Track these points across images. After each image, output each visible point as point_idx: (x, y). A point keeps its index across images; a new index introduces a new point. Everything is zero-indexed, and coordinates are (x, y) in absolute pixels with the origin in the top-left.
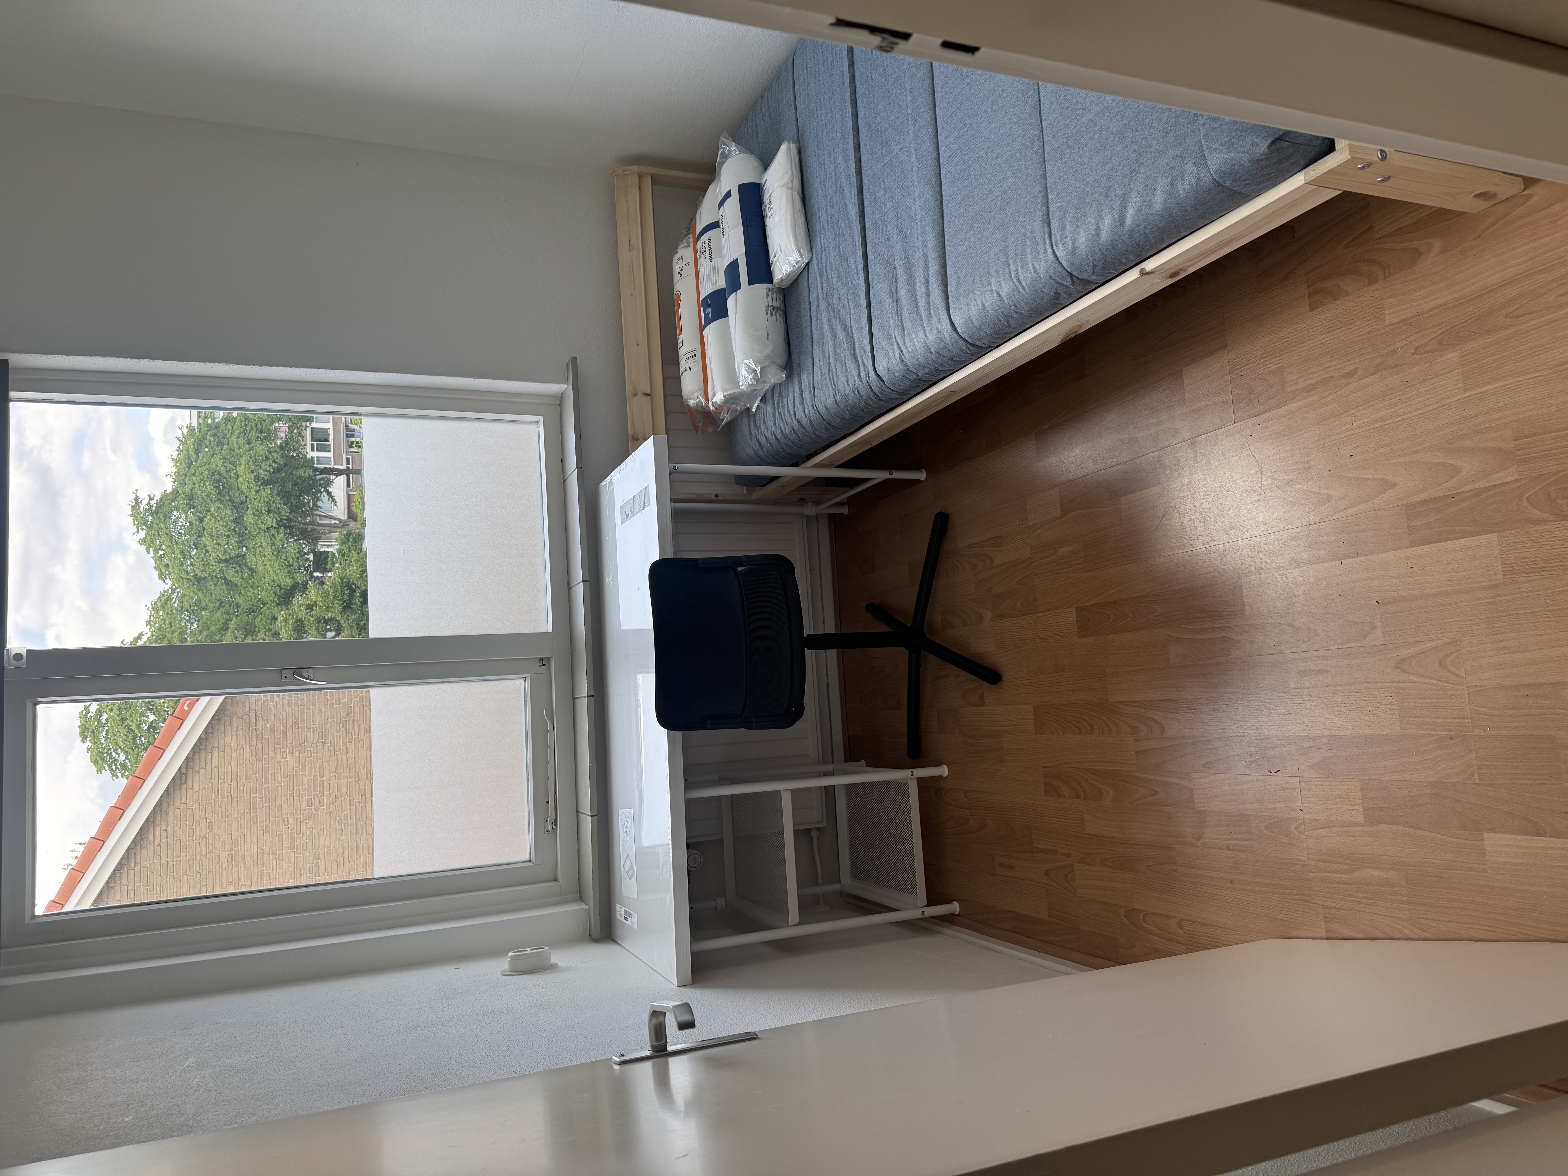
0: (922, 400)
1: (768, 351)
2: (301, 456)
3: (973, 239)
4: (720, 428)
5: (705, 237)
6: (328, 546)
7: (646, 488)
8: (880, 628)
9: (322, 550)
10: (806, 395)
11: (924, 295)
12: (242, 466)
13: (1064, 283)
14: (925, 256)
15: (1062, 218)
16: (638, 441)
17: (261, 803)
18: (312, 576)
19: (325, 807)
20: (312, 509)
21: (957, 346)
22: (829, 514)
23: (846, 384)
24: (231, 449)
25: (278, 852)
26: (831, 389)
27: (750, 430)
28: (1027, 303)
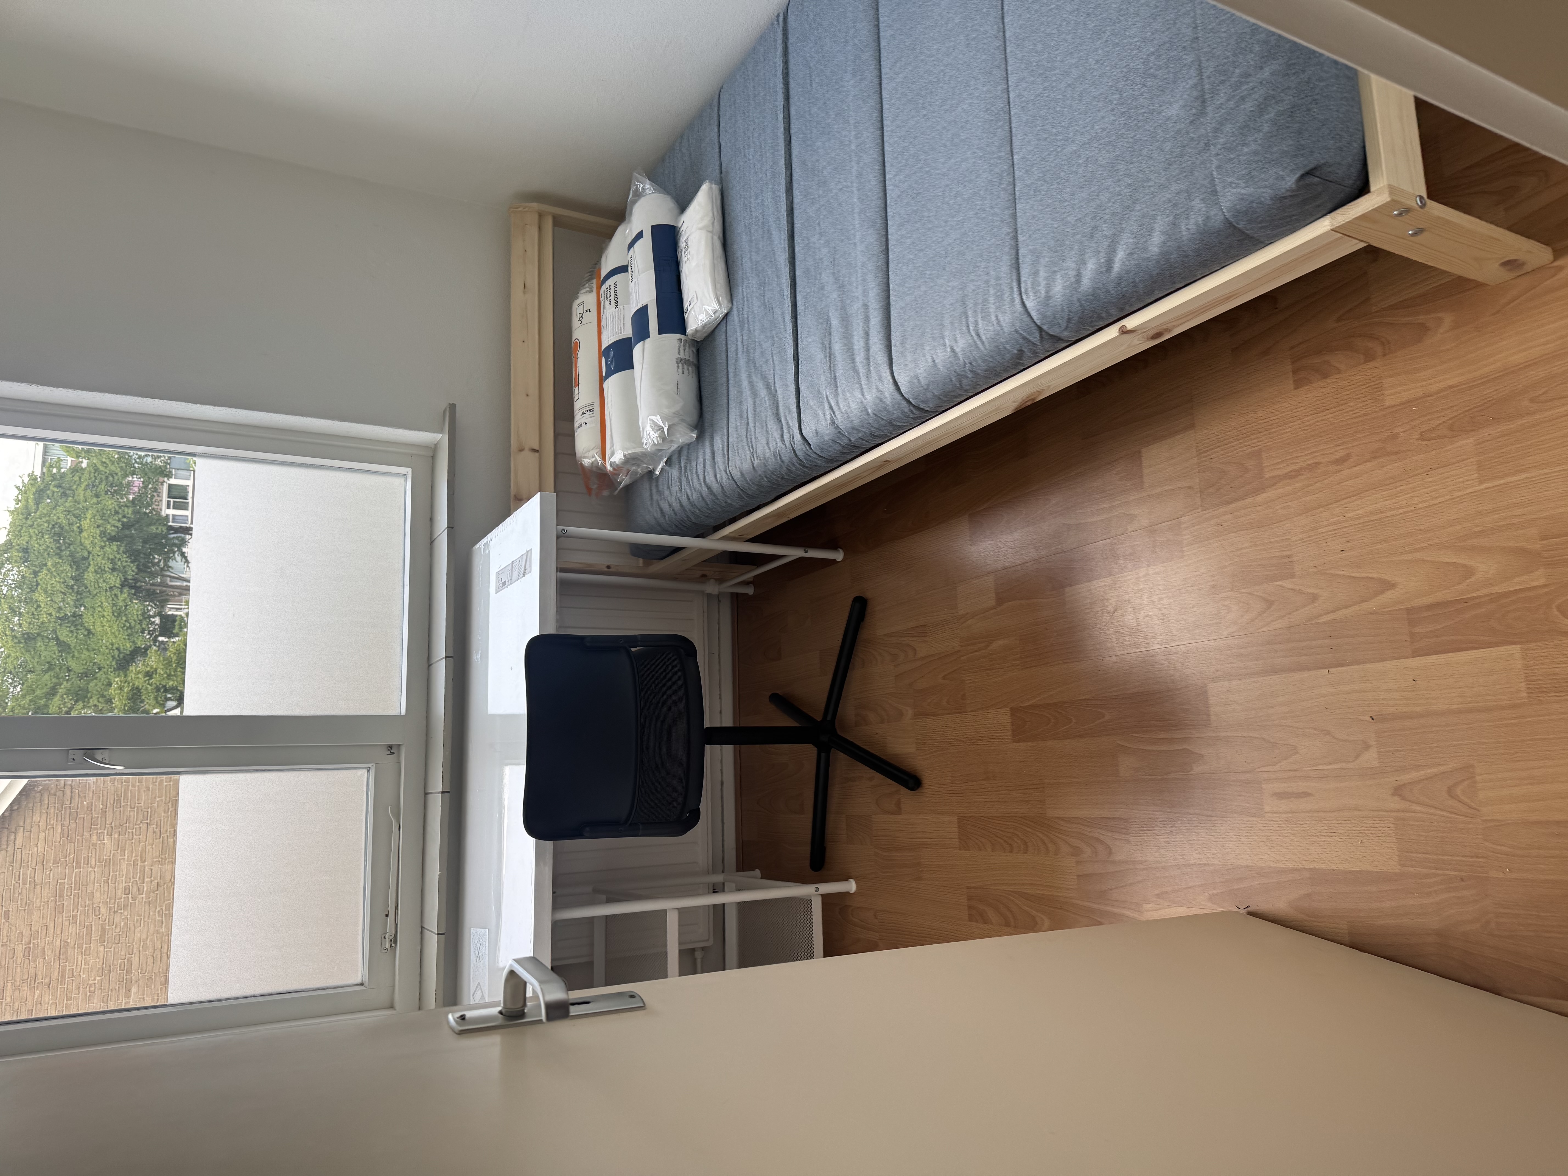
0: (852, 469)
1: (678, 407)
2: (154, 513)
3: (923, 288)
4: (617, 491)
5: (610, 282)
6: (177, 609)
7: (528, 553)
8: (785, 721)
9: (170, 613)
10: (719, 459)
11: (862, 350)
12: (88, 520)
13: (1031, 339)
14: (866, 306)
15: (1035, 262)
16: (521, 500)
17: (69, 890)
18: (155, 640)
19: (144, 896)
20: (162, 569)
21: (899, 408)
22: (732, 594)
23: (766, 447)
24: (75, 502)
25: (84, 946)
26: (748, 452)
27: (651, 495)
28: (985, 361)
